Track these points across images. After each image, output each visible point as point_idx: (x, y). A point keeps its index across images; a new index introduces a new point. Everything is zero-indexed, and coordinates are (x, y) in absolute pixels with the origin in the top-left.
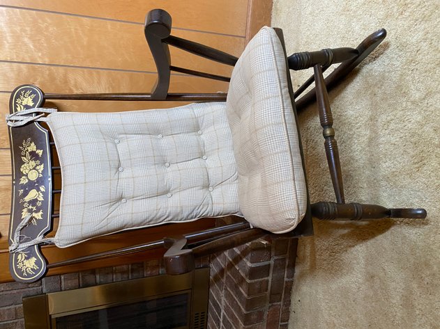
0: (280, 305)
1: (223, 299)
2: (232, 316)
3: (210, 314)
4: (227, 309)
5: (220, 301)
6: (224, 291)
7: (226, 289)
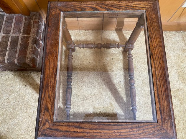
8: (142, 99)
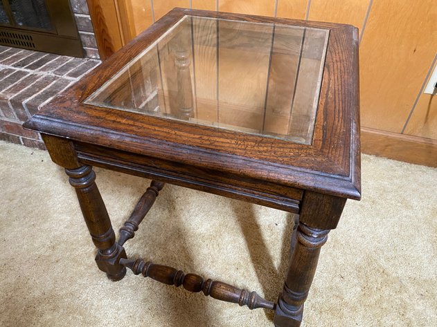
0: (38, 139)
1: (45, 74)
2: (23, 85)
3: (33, 53)
4: (33, 77)
5: (44, 70)
6: (54, 75)
7: (54, 79)
8: (325, 275)
